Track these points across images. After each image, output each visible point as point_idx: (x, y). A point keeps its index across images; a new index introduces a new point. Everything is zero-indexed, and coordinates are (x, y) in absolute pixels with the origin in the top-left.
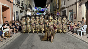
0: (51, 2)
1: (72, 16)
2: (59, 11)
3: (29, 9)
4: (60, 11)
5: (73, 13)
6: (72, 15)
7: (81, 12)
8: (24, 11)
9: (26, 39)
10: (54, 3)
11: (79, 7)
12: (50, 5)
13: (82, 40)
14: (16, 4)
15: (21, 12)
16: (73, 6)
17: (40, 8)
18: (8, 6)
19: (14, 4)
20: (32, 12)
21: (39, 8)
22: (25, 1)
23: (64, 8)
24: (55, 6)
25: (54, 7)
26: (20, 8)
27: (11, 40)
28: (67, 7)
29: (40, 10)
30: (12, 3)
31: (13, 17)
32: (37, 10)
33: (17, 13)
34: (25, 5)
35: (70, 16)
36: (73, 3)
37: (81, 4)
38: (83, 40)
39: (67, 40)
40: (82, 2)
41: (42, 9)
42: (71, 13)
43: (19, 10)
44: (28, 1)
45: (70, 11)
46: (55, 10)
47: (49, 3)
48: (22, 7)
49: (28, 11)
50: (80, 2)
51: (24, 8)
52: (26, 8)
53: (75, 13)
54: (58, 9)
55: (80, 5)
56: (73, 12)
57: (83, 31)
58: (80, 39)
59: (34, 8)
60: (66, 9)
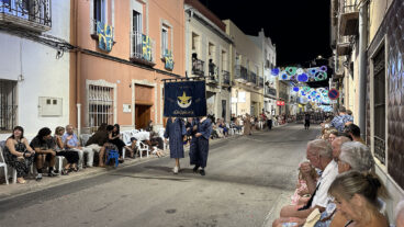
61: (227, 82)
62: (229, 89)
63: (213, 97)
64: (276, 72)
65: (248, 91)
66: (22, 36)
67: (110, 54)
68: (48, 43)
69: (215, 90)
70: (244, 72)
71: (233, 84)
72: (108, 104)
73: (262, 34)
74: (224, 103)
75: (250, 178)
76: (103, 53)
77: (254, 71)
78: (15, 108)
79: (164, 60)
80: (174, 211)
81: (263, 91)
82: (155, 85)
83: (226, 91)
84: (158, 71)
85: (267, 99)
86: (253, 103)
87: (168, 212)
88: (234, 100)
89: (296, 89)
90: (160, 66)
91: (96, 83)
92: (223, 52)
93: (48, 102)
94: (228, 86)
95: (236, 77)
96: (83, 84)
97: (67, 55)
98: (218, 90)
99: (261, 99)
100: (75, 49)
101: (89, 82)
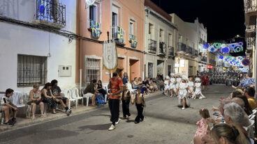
14: (150, 52)
18: (136, 59)
19: (146, 53)
21: (215, 44)
26: (158, 56)
30: (142, 53)
31: (143, 72)
32: (210, 50)
34: (170, 48)
43: (154, 59)
44: (180, 35)
48: (161, 53)
61: (172, 53)
62: (174, 58)
63: (162, 64)
64: (206, 46)
65: (187, 59)
66: (50, 31)
67: (99, 40)
68: (64, 34)
69: (164, 59)
70: (184, 47)
71: (176, 54)
72: (97, 69)
73: (197, 21)
74: (169, 67)
75: (183, 118)
76: (95, 39)
77: (191, 46)
78: (46, 72)
79: (130, 42)
80: (132, 136)
81: (197, 59)
82: (125, 57)
83: (171, 60)
84: (127, 49)
85: (201, 64)
86: (190, 67)
87: (129, 136)
88: (176, 65)
89: (222, 58)
90: (128, 45)
91: (91, 57)
92: (170, 34)
93: (64, 68)
94: (173, 56)
95: (178, 50)
96: (83, 57)
97: (74, 41)
98: (166, 59)
99: (196, 64)
100: (78, 37)
101: (87, 57)
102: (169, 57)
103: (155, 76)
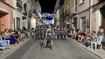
0: (60, 7)
1: (84, 25)
2: (69, 18)
3: (34, 15)
4: (71, 18)
5: (86, 21)
6: (84, 23)
7: (95, 20)
8: (27, 17)
9: (25, 52)
10: (64, 8)
11: (93, 13)
12: (59, 11)
13: (96, 55)
14: (18, 9)
15: (24, 18)
16: (86, 12)
17: (47, 14)
18: (6, 11)
19: (15, 9)
20: (37, 19)
22: (29, 5)
23: (74, 14)
24: (65, 11)
25: (63, 13)
26: (23, 13)
27: (7, 54)
28: (79, 14)
29: (48, 16)
30: (12, 8)
31: (13, 24)
32: (44, 16)
33: (18, 20)
34: (29, 10)
35: (83, 24)
36: (86, 9)
37: (95, 10)
38: (99, 55)
39: (78, 55)
40: (96, 7)
41: (49, 15)
42: (84, 20)
43: (21, 16)
44: (33, 5)
45: (82, 18)
46: (65, 17)
47: (58, 8)
48: (25, 12)
49: (32, 18)
50: (93, 8)
51: (27, 13)
52: (30, 14)
53: (88, 20)
54: (68, 15)
55: (93, 11)
56: (86, 19)
57: (97, 44)
58: (94, 54)
59: (40, 14)
60: (78, 16)
102: (29, 16)
103: (21, 28)
